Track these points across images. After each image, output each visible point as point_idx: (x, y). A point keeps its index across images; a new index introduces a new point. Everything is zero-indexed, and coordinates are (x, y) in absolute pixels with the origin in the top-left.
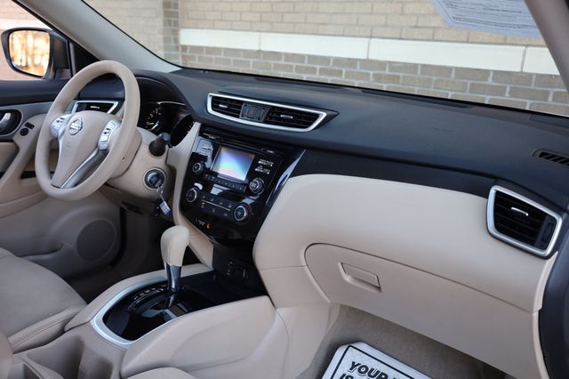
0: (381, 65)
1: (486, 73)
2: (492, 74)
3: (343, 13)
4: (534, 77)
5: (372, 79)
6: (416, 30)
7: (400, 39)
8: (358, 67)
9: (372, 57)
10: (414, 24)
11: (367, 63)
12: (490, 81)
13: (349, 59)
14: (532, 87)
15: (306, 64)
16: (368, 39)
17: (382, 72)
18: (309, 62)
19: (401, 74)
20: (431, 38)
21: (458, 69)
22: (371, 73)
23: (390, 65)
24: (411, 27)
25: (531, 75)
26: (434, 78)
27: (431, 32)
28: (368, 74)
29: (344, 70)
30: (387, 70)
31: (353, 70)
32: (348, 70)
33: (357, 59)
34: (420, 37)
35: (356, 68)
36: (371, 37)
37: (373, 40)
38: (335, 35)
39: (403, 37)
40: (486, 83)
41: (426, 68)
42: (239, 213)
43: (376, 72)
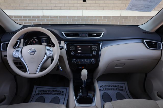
0: (48, 17)
1: (75, 17)
2: (76, 17)
3: (32, 3)
4: (85, 17)
5: (46, 21)
6: (56, 7)
7: (52, 10)
8: (41, 18)
9: (45, 15)
10: (55, 6)
11: (43, 17)
12: (76, 18)
13: (37, 16)
14: (85, 19)
15: (23, 18)
16: (42, 10)
17: (48, 19)
18: (24, 18)
19: (54, 19)
20: (60, 9)
21: (68, 16)
22: (45, 19)
23: (50, 17)
24: (54, 7)
25: (84, 16)
26: (63, 19)
27: (60, 7)
28: (44, 20)
29: (36, 19)
30: (50, 18)
31: (39, 19)
32: (38, 19)
33: (40, 16)
34: (57, 9)
35: (40, 18)
36: (43, 9)
37: (44, 10)
38: (31, 9)
39: (52, 9)
40: (75, 19)
41: (60, 17)
42: (93, 61)
43: (47, 19)
